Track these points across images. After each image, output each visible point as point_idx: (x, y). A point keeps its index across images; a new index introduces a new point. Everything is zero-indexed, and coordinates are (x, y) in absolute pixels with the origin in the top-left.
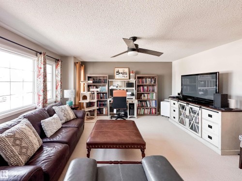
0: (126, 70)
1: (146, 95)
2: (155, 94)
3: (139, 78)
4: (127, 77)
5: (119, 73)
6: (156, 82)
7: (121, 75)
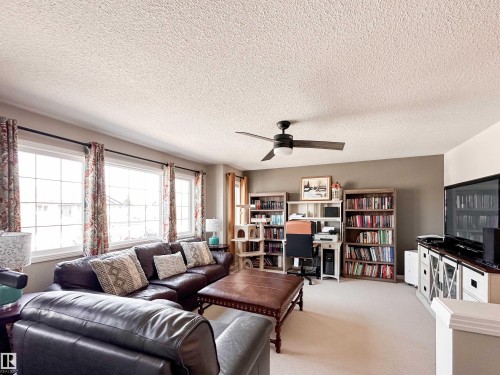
0: (326, 182)
1: (368, 233)
2: (390, 232)
3: (349, 196)
4: (325, 195)
5: (310, 189)
6: (395, 206)
7: (313, 192)
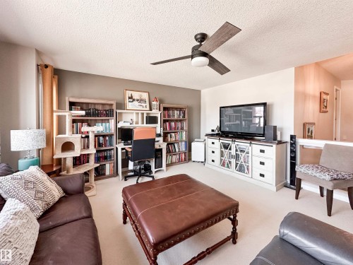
0: (145, 96)
2: (184, 133)
4: (146, 107)
5: (134, 100)
6: (186, 116)
